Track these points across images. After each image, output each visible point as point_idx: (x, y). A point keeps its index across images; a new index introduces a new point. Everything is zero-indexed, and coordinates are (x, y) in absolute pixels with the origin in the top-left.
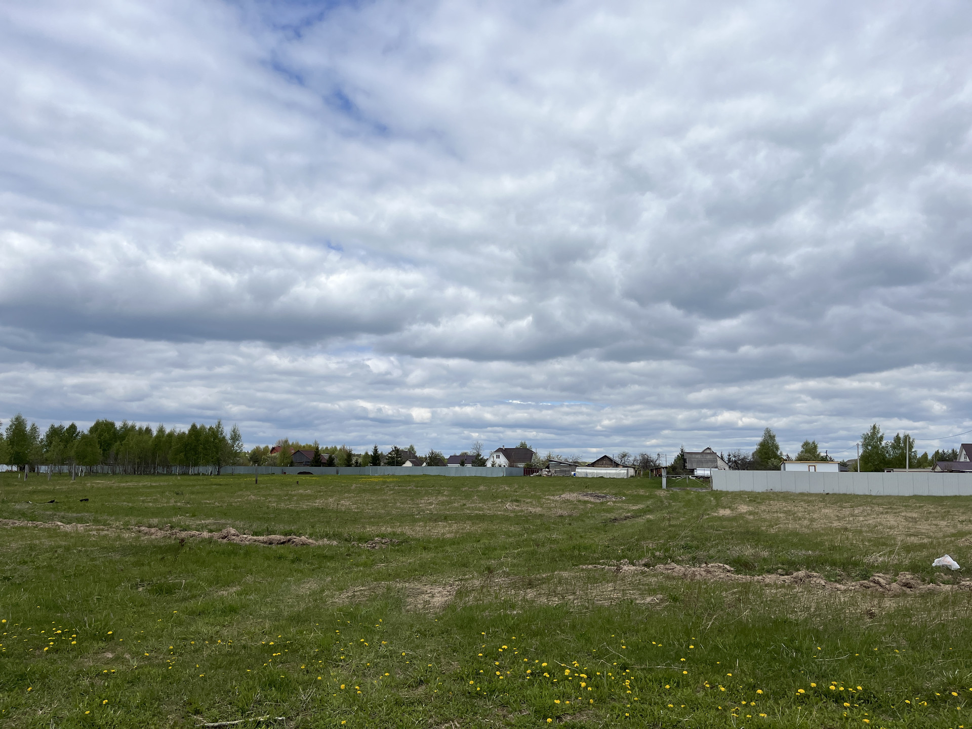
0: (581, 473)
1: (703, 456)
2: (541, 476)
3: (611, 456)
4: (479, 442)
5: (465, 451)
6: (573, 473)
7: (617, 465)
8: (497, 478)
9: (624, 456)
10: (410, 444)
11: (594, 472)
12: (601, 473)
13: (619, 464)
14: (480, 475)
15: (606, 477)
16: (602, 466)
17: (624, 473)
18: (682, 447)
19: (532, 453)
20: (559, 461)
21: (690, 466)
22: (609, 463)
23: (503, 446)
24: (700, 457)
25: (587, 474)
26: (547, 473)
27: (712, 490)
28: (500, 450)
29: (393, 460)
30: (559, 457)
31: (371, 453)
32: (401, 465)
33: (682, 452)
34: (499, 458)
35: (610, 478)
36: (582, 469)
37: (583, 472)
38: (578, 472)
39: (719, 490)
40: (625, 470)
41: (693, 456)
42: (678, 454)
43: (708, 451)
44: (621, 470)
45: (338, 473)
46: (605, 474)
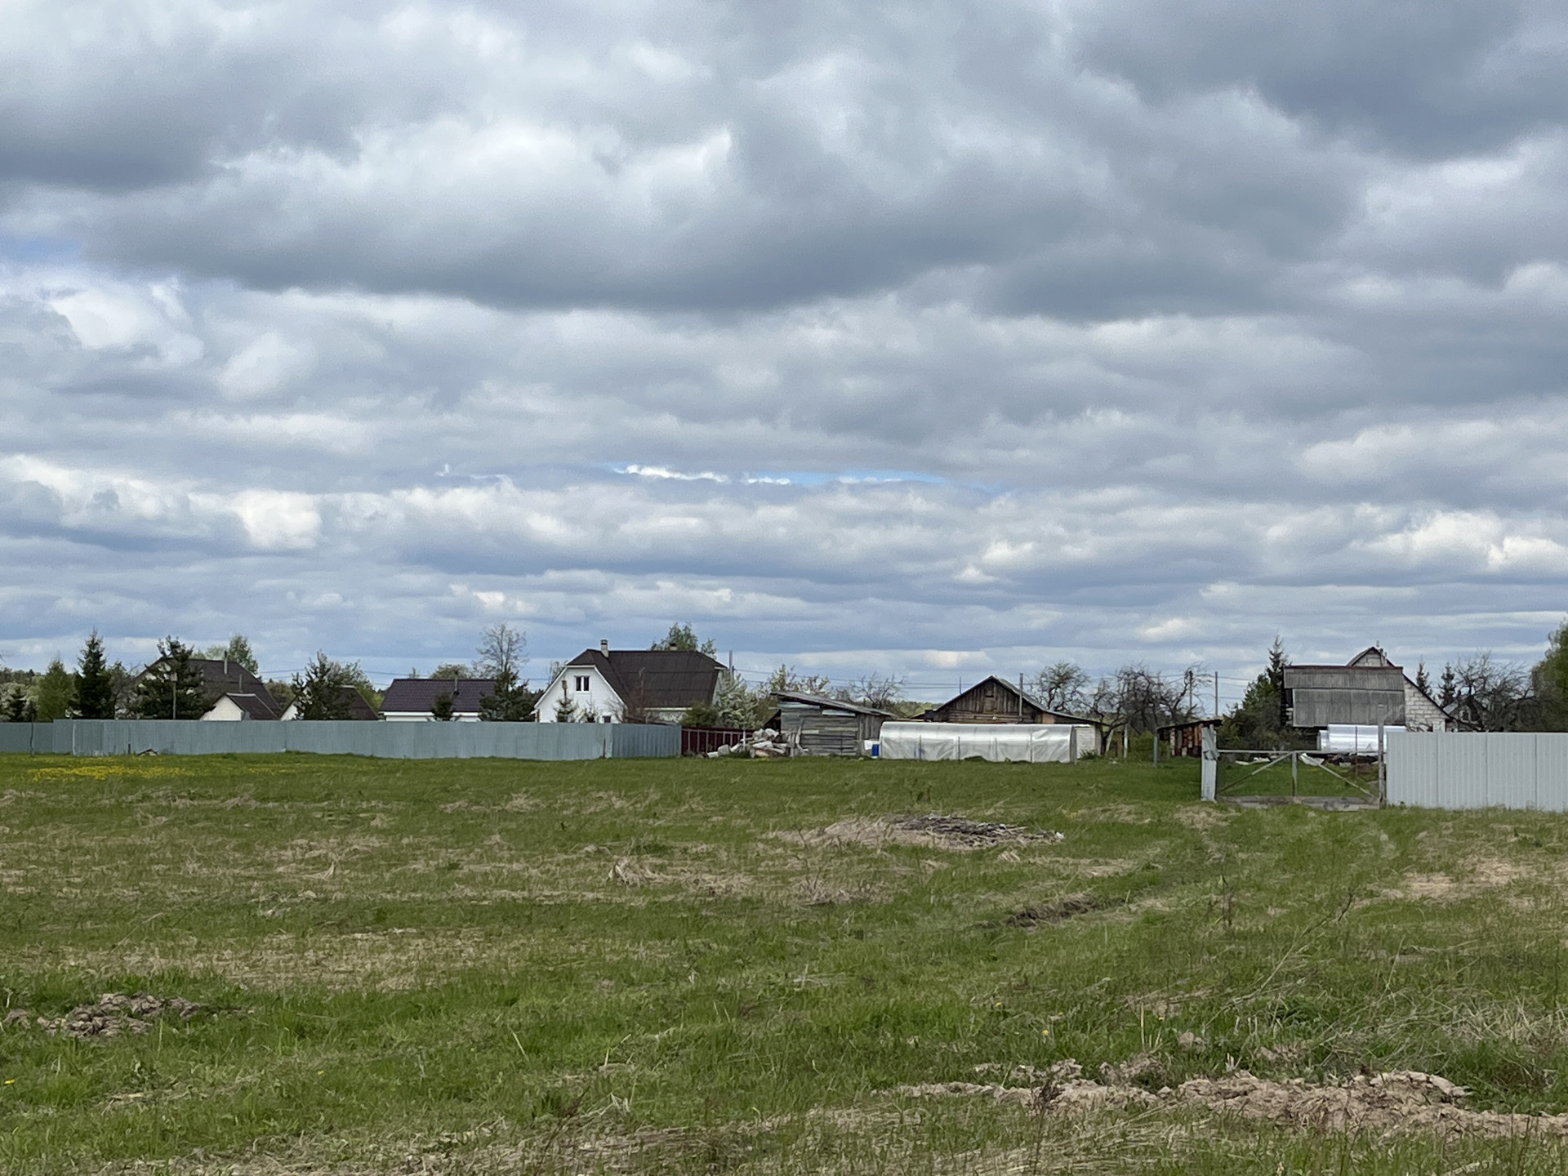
0: (898, 744)
1: (1352, 679)
2: (747, 755)
3: (1012, 681)
4: (508, 629)
5: (454, 662)
6: (868, 744)
7: (1033, 714)
8: (579, 763)
9: (1062, 678)
10: (232, 635)
11: (947, 742)
12: (974, 746)
13: (1040, 712)
14: (510, 755)
15: (992, 758)
16: (980, 716)
17: (1060, 744)
18: (1277, 645)
19: (712, 670)
20: (816, 699)
21: (1303, 716)
22: (1007, 705)
23: (604, 643)
24: (1340, 683)
25: (920, 747)
26: (769, 743)
27: (1384, 807)
28: (589, 658)
29: (166, 697)
30: (818, 683)
31: (73, 667)
32: (198, 717)
33: (1276, 662)
34: (586, 688)
35: (1008, 762)
36: (902, 728)
37: (909, 742)
38: (887, 740)
39: (1408, 804)
40: (1064, 731)
41: (1318, 679)
42: (1263, 672)
43: (1372, 662)
44: (1050, 732)
46: (990, 746)
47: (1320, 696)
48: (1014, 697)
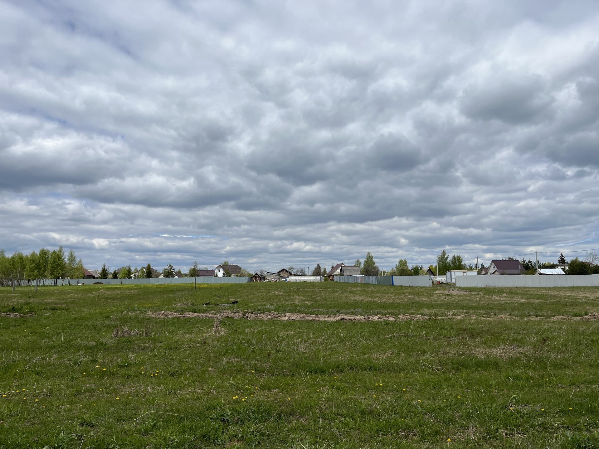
2: (270, 281)
3: (287, 269)
6: (283, 279)
11: (301, 279)
12: (305, 279)
13: (292, 274)
15: (308, 281)
17: (319, 279)
19: (240, 268)
24: (350, 269)
32: (159, 277)
34: (219, 271)
35: (311, 282)
37: (294, 279)
38: (291, 279)
41: (347, 268)
44: (317, 277)
45: (121, 283)
46: (307, 279)
47: (348, 271)
48: (287, 272)
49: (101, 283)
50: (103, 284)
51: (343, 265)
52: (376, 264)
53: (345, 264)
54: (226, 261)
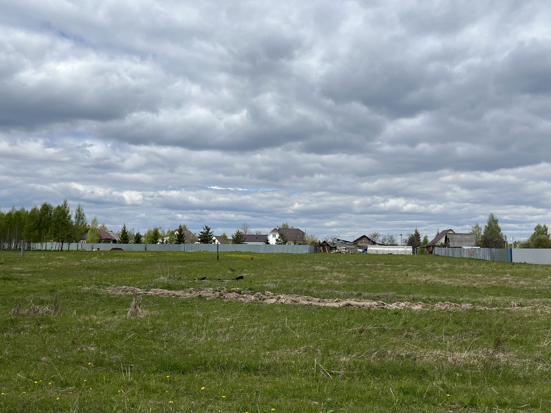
4: (247, 224)
11: (383, 250)
12: (390, 251)
13: (375, 243)
15: (394, 254)
16: (362, 244)
17: (410, 251)
19: (303, 234)
24: (460, 237)
26: (345, 250)
28: (276, 230)
34: (275, 237)
36: (374, 247)
37: (375, 250)
38: (369, 249)
40: (411, 248)
41: (455, 236)
44: (407, 248)
45: (146, 249)
46: (394, 251)
47: (456, 240)
48: (369, 240)
49: (120, 249)
50: (122, 250)
51: (451, 232)
52: (502, 231)
53: (454, 231)
54: (285, 224)
